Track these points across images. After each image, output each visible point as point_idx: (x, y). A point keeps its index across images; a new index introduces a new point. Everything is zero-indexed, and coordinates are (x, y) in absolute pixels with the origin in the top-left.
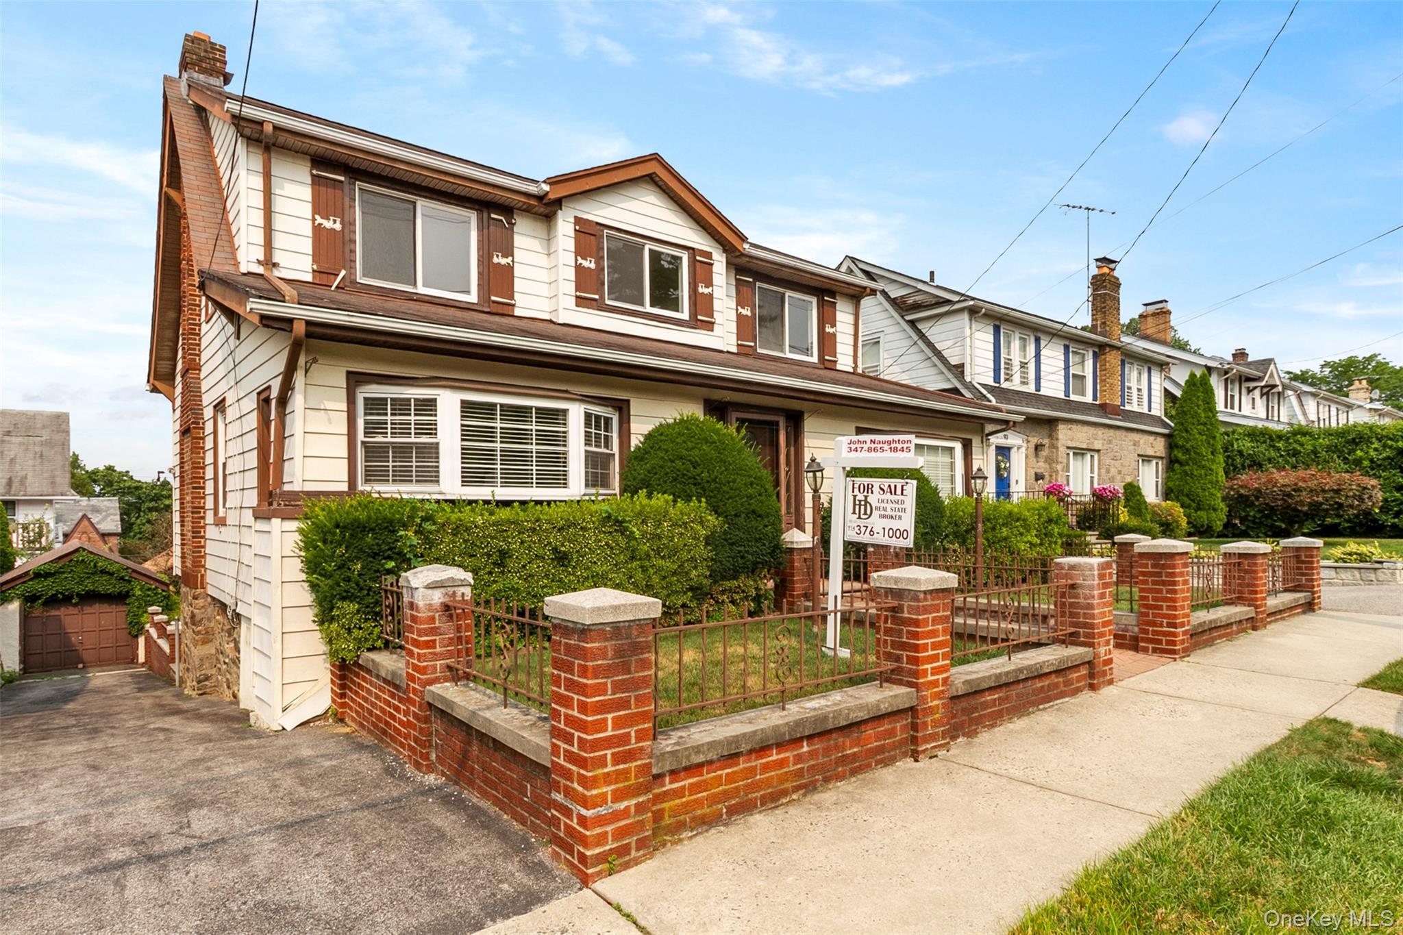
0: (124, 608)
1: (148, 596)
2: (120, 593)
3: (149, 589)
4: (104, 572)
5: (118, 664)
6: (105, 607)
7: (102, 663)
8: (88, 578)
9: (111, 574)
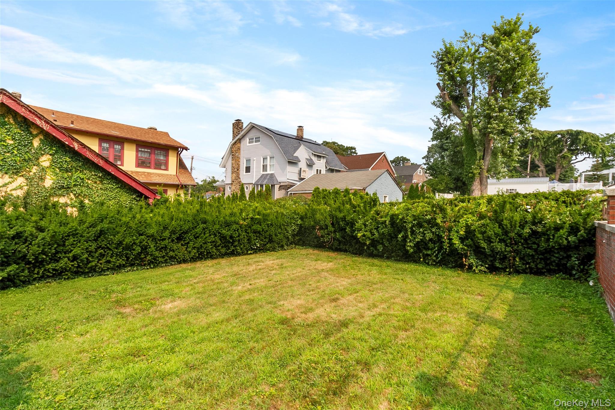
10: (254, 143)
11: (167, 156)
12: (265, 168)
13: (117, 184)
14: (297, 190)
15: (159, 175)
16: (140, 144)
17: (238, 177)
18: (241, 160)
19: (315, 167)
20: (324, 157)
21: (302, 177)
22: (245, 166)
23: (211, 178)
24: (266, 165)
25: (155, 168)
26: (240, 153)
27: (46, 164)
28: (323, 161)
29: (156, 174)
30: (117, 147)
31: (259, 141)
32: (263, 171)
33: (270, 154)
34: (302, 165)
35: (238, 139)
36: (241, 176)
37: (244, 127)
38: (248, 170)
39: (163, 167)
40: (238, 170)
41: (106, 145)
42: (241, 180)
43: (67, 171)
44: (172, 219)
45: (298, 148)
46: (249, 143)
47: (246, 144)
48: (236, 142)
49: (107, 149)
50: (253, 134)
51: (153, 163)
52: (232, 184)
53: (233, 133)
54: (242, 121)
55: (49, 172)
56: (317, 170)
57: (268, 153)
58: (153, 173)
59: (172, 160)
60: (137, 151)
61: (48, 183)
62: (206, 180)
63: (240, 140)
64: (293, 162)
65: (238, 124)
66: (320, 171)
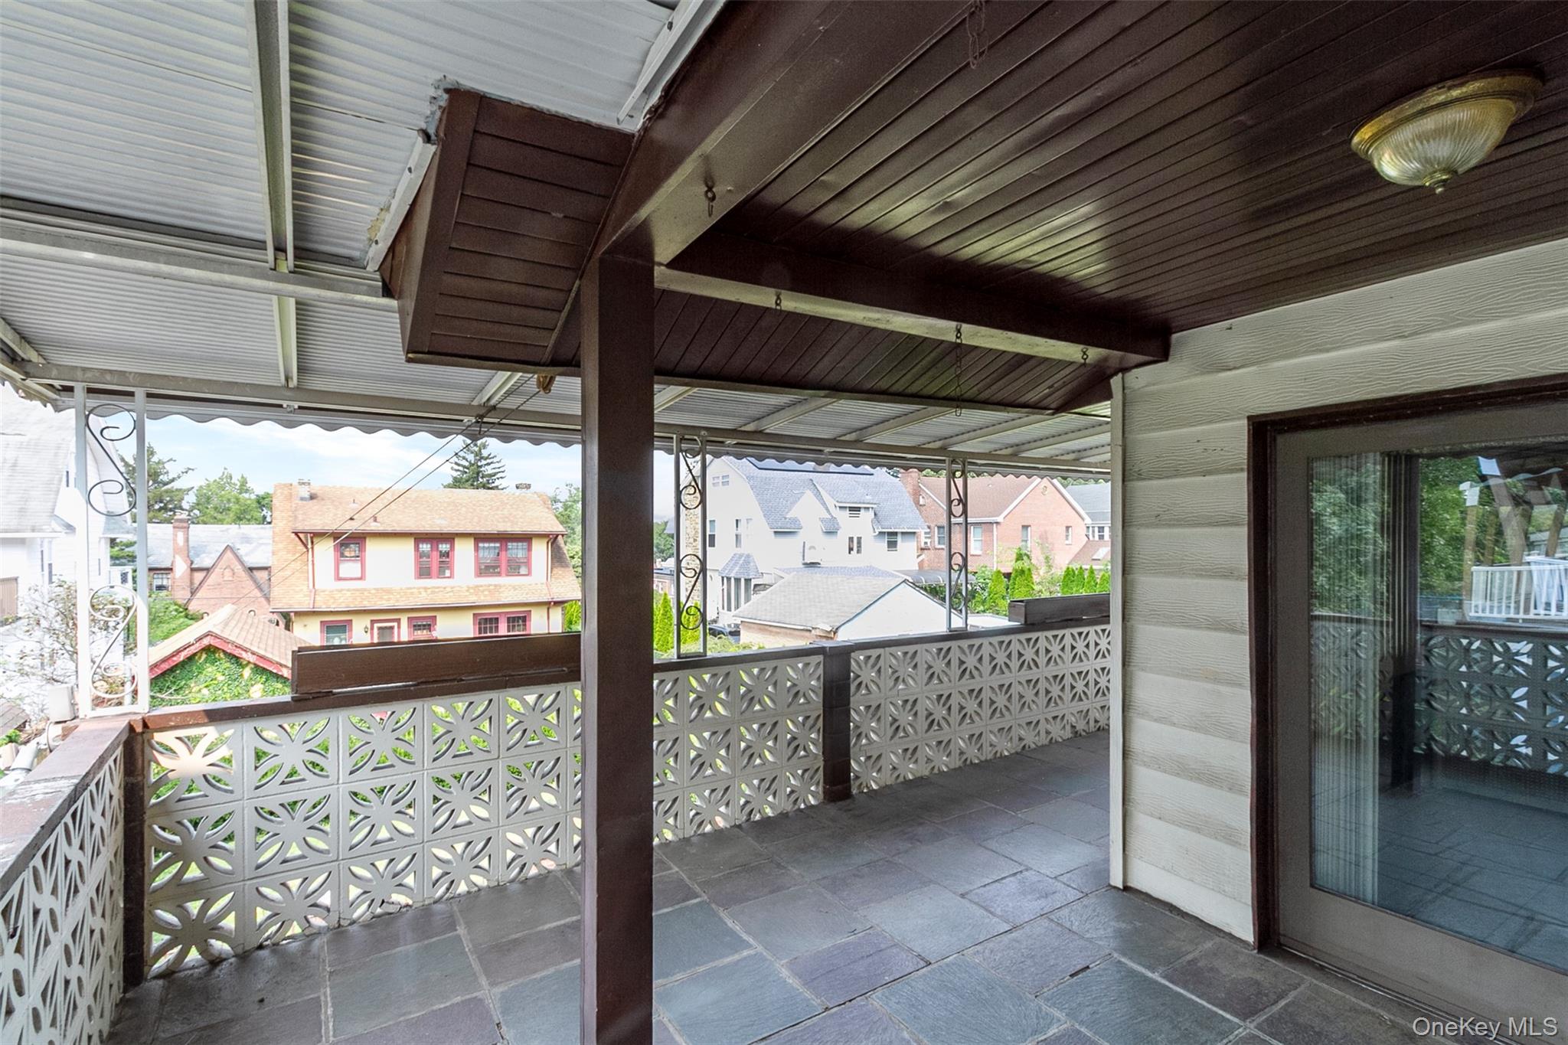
10: (721, 487)
11: (528, 550)
12: (738, 539)
14: (746, 614)
15: (514, 587)
16: (479, 538)
19: (844, 534)
22: (708, 532)
24: (741, 535)
25: (508, 576)
29: (509, 585)
30: (443, 547)
32: (736, 547)
34: (811, 534)
38: (712, 541)
39: (522, 571)
40: (695, 540)
41: (425, 548)
45: (799, 499)
46: (714, 485)
49: (428, 554)
50: (719, 468)
51: (504, 565)
56: (851, 539)
58: (506, 585)
59: (539, 556)
60: (477, 549)
64: (786, 531)
66: (859, 539)
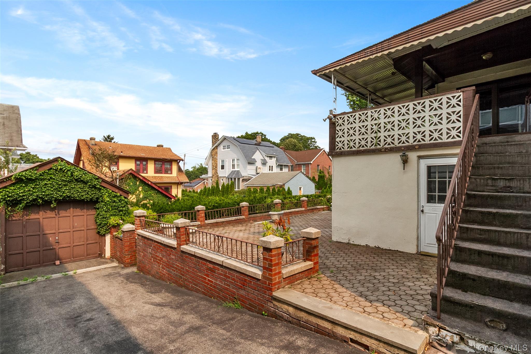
0: (93, 212)
1: (114, 202)
2: (91, 199)
3: (116, 196)
4: (78, 180)
5: (88, 259)
6: (78, 212)
7: (75, 258)
8: (65, 185)
9: (85, 183)
10: (226, 149)
11: (171, 165)
12: (233, 166)
13: (162, 194)
14: (249, 184)
15: (167, 177)
16: (156, 160)
17: (216, 172)
18: (218, 161)
19: (268, 165)
20: (274, 157)
21: (258, 172)
22: (221, 165)
23: (199, 165)
24: (235, 165)
25: (165, 174)
26: (217, 156)
27: (140, 190)
28: (274, 160)
29: (165, 177)
30: (144, 163)
31: (229, 148)
32: (233, 169)
33: (236, 157)
34: (259, 164)
35: (216, 146)
36: (218, 172)
37: (220, 137)
38: (223, 167)
39: (169, 172)
40: (216, 167)
41: (138, 163)
42: (219, 174)
43: (146, 191)
44: (182, 207)
45: (255, 153)
46: (223, 149)
47: (221, 149)
48: (214, 148)
49: (139, 165)
50: (225, 143)
51: (163, 170)
52: (212, 177)
53: (212, 142)
54: (218, 134)
55: (141, 192)
56: (270, 166)
57: (235, 157)
58: (164, 177)
59: (175, 168)
60: (155, 164)
61: (141, 196)
62: (195, 167)
63: (217, 147)
64: (252, 163)
65: (215, 136)
66: (272, 166)
